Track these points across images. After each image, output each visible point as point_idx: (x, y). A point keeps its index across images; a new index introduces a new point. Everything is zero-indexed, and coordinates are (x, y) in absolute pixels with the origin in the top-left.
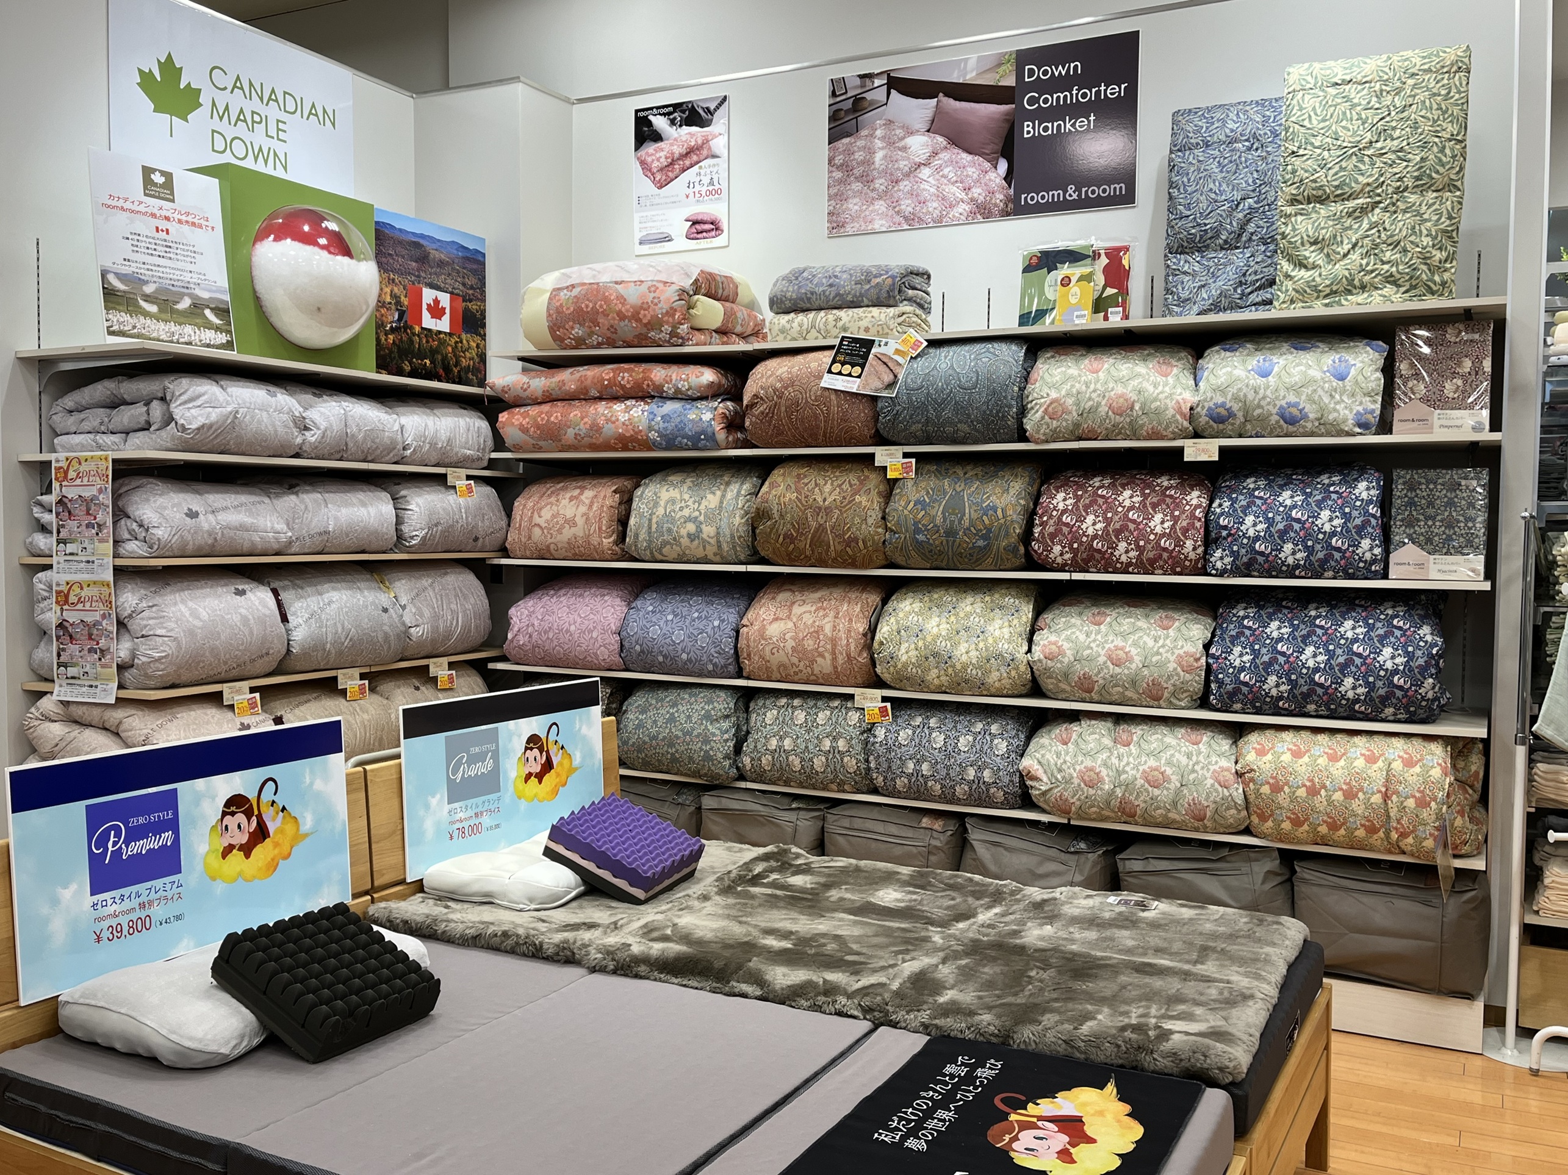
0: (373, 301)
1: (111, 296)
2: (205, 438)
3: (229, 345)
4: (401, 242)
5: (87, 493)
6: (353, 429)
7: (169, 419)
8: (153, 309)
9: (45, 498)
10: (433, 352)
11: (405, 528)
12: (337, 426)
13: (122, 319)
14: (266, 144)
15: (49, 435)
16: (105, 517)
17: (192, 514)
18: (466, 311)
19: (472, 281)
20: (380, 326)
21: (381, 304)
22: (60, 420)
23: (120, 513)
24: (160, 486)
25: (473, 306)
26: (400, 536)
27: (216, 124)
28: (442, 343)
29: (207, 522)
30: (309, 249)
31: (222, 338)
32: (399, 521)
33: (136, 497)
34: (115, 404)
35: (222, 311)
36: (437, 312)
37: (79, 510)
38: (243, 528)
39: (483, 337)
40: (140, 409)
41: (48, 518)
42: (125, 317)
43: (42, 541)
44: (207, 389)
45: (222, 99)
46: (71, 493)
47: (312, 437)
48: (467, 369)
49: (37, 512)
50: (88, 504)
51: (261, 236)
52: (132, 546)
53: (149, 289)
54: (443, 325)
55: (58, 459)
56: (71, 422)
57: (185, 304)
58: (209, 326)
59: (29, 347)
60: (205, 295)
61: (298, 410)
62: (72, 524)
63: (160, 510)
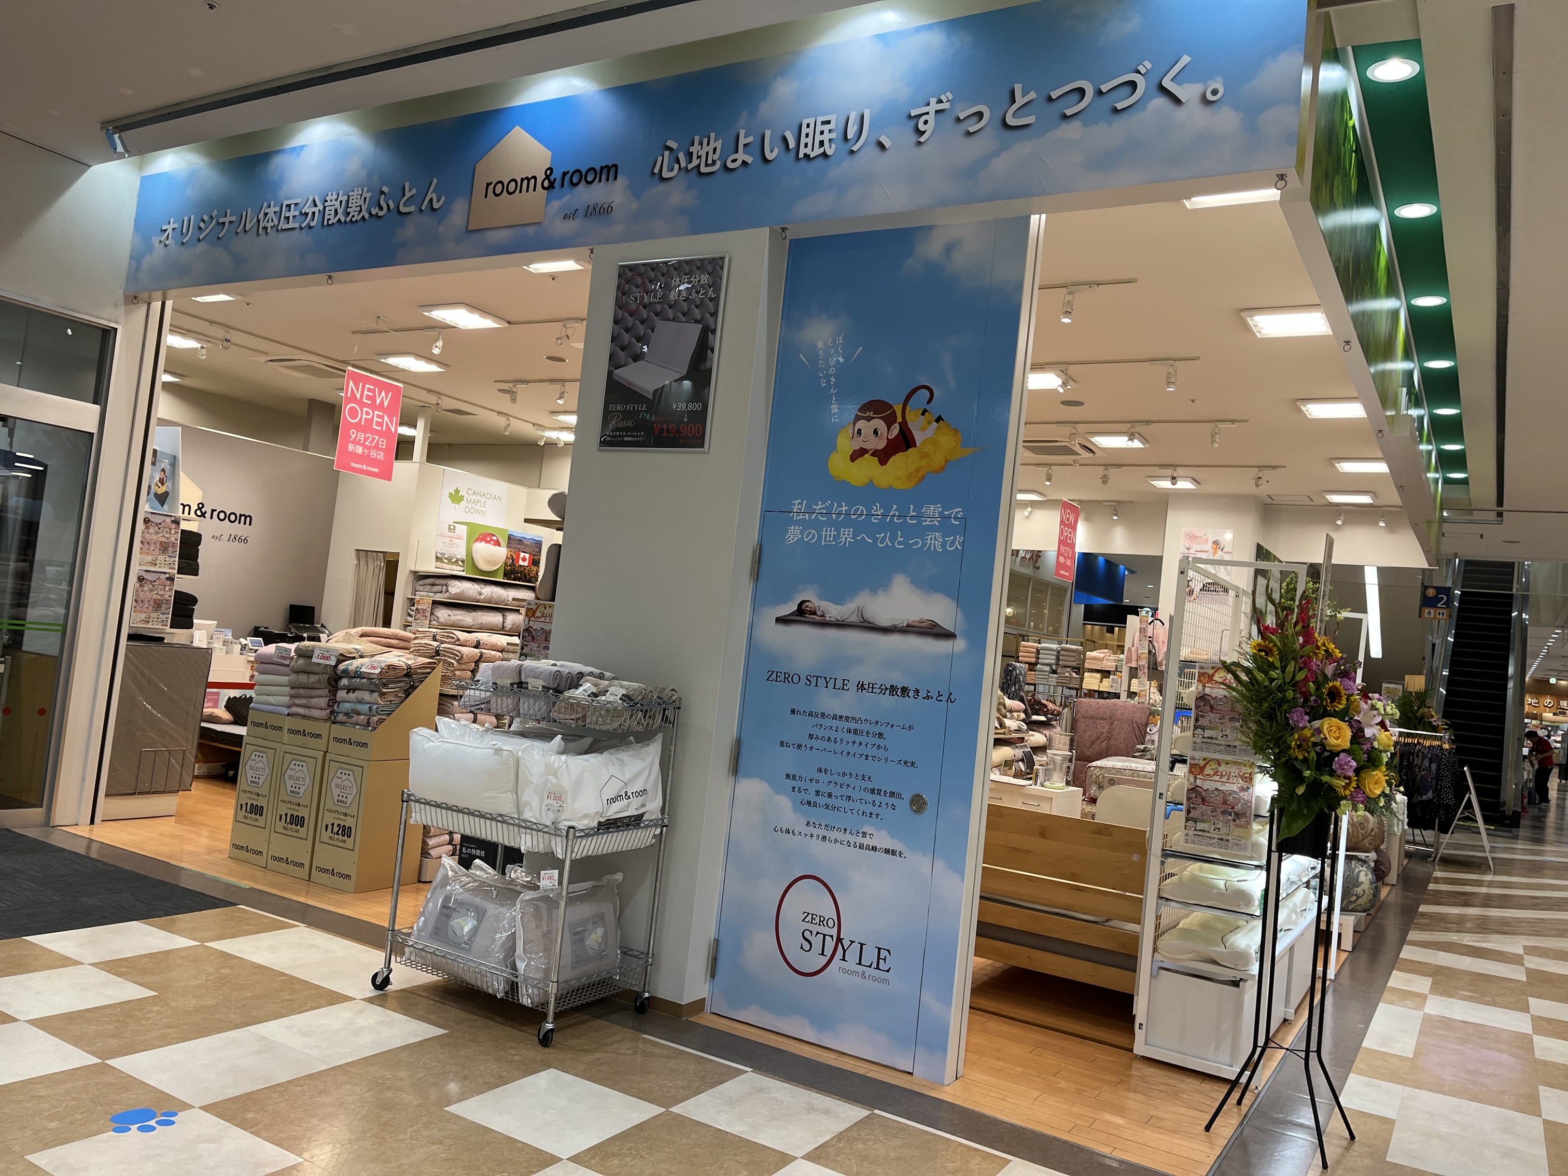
0: (505, 558)
1: (437, 558)
2: (457, 596)
3: (463, 571)
4: (515, 540)
5: (424, 608)
6: (494, 595)
7: (447, 591)
8: (446, 561)
9: (412, 608)
10: (521, 572)
11: (505, 625)
12: (489, 595)
13: (439, 564)
14: (480, 508)
15: (415, 591)
16: (428, 614)
17: (449, 616)
18: (533, 559)
19: (537, 550)
20: (506, 564)
21: (507, 558)
22: (418, 588)
23: (432, 614)
24: (442, 607)
25: (536, 558)
26: (503, 627)
27: (467, 505)
28: (525, 569)
29: (453, 618)
30: (489, 545)
31: (462, 569)
32: (504, 622)
33: (436, 610)
34: (433, 585)
35: (463, 562)
36: (524, 559)
37: (421, 612)
38: (461, 620)
39: (539, 567)
40: (440, 587)
41: (411, 613)
42: (440, 564)
43: (409, 619)
44: (457, 583)
45: (469, 497)
46: (420, 607)
47: (482, 597)
48: (532, 577)
49: (409, 611)
50: (424, 611)
51: (476, 541)
52: (434, 622)
53: (446, 556)
54: (526, 564)
55: (417, 598)
56: (421, 588)
57: (454, 560)
58: (459, 565)
59: (413, 569)
60: (459, 557)
61: (479, 589)
62: (419, 615)
63: (442, 614)
